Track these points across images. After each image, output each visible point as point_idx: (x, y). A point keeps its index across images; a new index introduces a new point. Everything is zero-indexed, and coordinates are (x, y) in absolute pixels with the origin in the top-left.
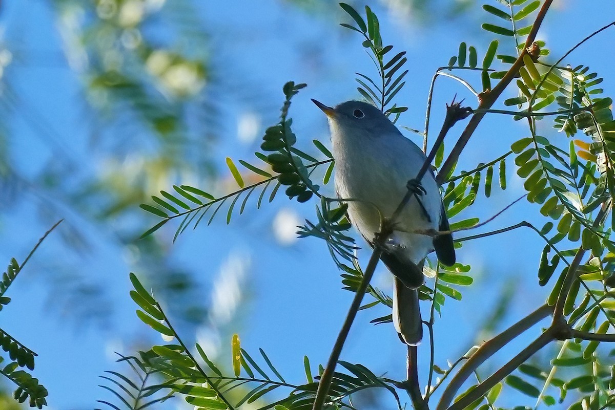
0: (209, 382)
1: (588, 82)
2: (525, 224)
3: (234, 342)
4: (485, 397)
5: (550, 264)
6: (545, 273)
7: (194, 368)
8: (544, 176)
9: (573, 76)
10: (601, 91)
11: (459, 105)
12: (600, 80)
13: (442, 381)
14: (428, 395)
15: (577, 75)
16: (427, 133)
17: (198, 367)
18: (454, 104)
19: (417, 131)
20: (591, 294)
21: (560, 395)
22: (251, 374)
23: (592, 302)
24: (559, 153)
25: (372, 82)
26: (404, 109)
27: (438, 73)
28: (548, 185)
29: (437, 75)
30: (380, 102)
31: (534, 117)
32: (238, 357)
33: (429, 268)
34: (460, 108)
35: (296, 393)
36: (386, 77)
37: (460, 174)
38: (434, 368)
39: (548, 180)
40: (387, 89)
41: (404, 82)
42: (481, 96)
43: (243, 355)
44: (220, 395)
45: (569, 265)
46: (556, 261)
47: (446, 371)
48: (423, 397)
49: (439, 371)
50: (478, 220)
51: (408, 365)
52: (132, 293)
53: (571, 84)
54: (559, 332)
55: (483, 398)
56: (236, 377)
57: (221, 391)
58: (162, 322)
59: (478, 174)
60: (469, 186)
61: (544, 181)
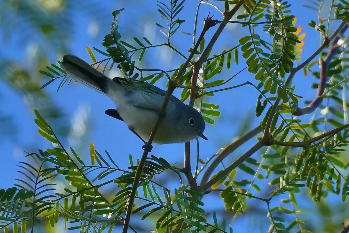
0: (78, 168)
1: (283, 6)
2: (248, 83)
3: (91, 147)
4: (227, 177)
5: (262, 105)
6: (260, 109)
7: (69, 161)
8: (257, 57)
9: (274, 3)
10: (290, 11)
11: (211, 19)
12: (289, 6)
13: (204, 167)
14: (196, 175)
15: (277, 3)
16: (195, 35)
17: (72, 160)
18: (209, 18)
19: (189, 34)
20: (285, 121)
21: (266, 174)
22: (100, 164)
23: (285, 125)
24: (267, 45)
25: (166, 6)
26: (183, 21)
27: (201, 2)
28: (259, 62)
29: (200, 4)
30: (170, 17)
31: (253, 25)
32: (93, 155)
33: (196, 107)
34: (212, 20)
35: (125, 174)
36: (174, 3)
37: (213, 57)
38: (199, 161)
39: (259, 60)
40: (174, 10)
41: (183, 6)
42: (224, 14)
43: (96, 154)
44: (84, 176)
45: (272, 105)
46: (265, 103)
47: (206, 162)
48: (194, 176)
49: (202, 162)
50: (223, 81)
51: (185, 159)
52: (36, 121)
53: (273, 8)
54: (267, 141)
55: (226, 177)
56: (92, 166)
57: (84, 173)
58: (52, 136)
59: (223, 57)
60: (218, 63)
61: (257, 60)
